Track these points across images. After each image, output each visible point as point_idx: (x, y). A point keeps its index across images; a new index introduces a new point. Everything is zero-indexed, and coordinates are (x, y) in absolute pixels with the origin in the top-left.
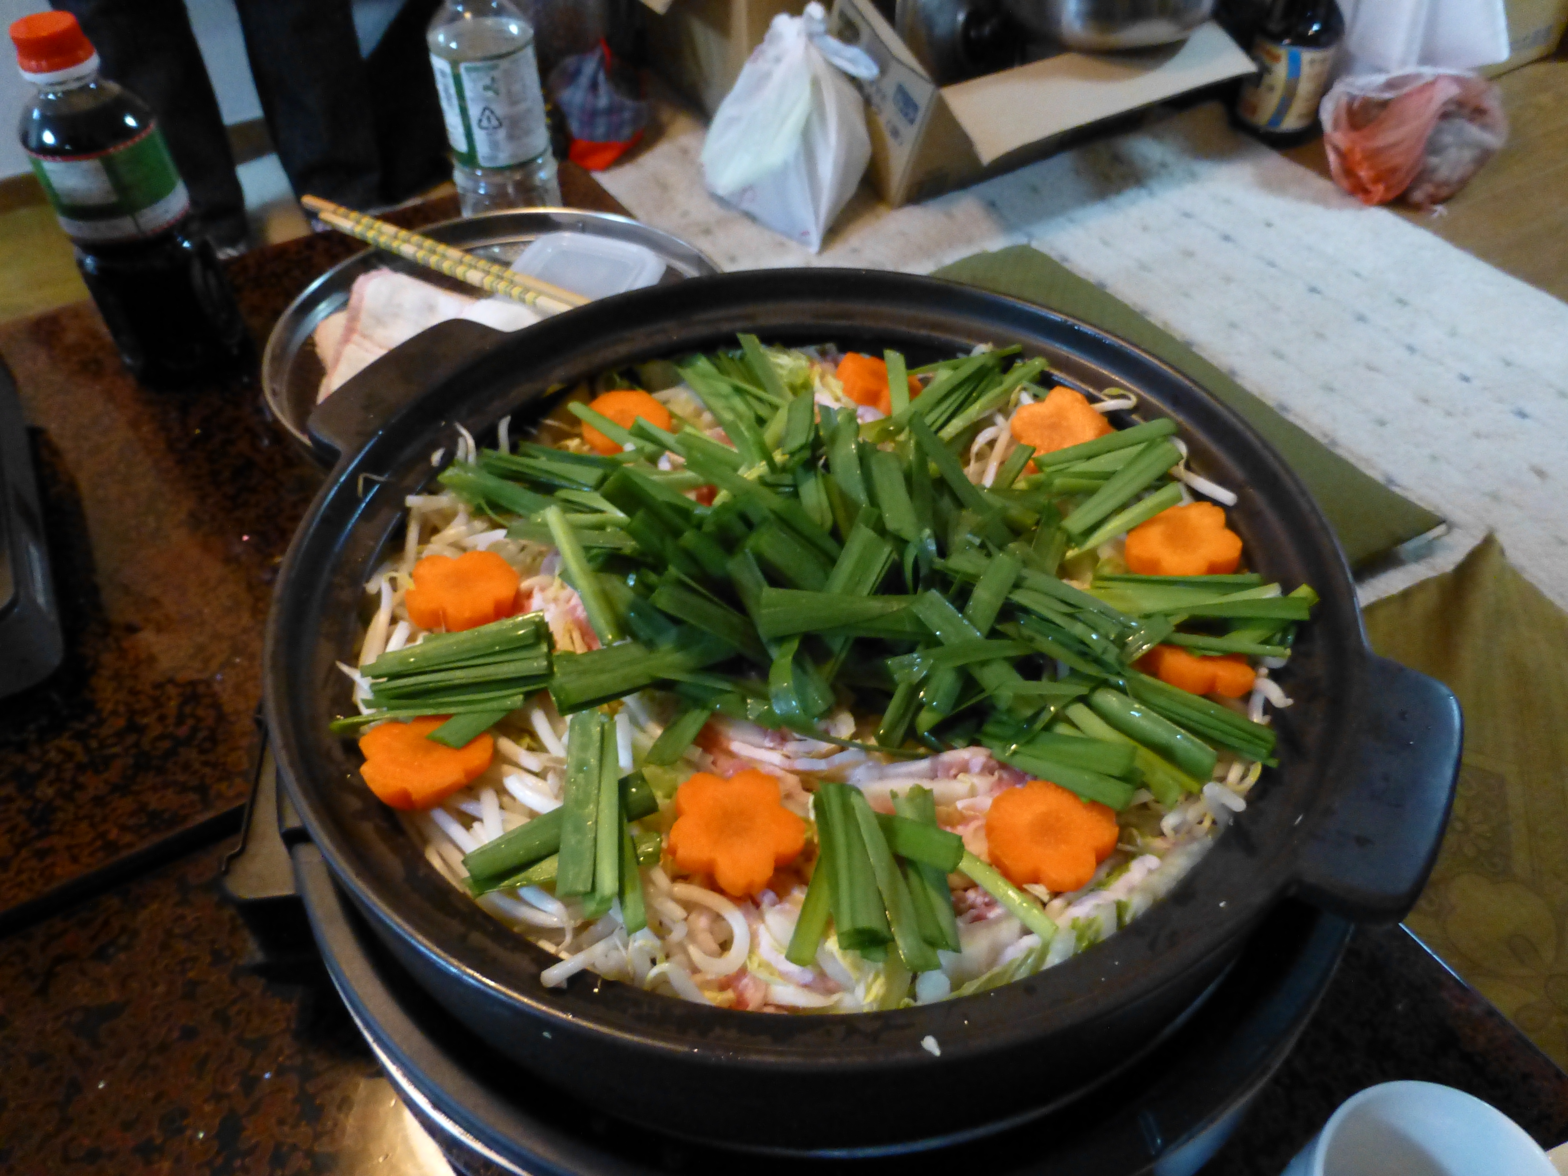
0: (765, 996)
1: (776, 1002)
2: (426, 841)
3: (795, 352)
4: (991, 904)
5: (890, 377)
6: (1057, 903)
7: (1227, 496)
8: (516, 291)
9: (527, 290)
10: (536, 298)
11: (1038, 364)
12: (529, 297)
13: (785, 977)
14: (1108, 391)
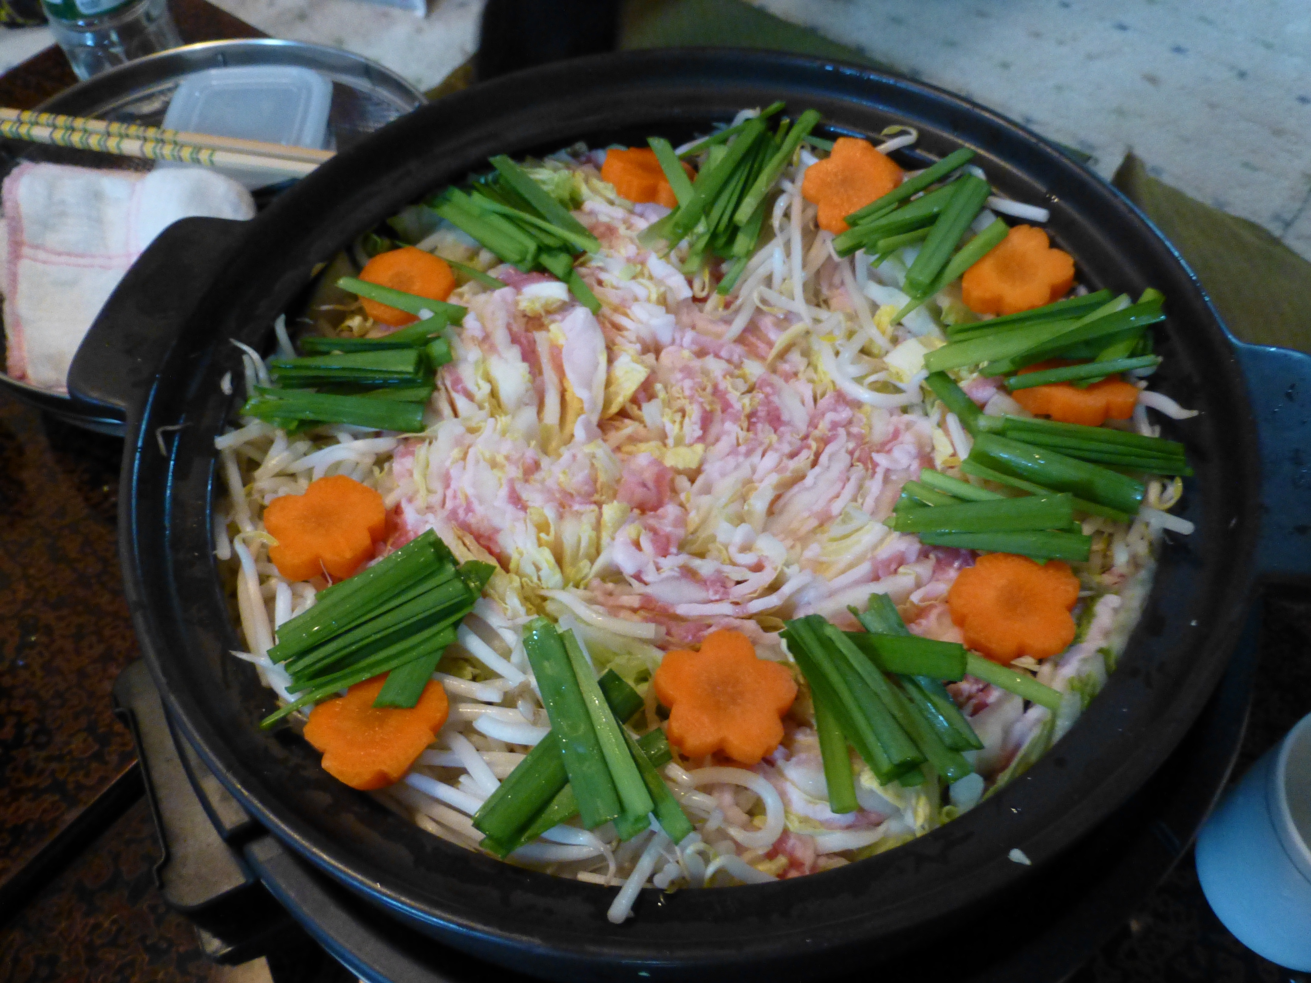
0: (815, 850)
1: (827, 852)
2: (411, 810)
3: (550, 162)
4: (986, 688)
5: (664, 166)
6: (1046, 669)
7: (1038, 213)
8: (186, 153)
9: (198, 149)
10: (211, 155)
11: (810, 118)
12: (204, 156)
13: (827, 825)
14: (886, 131)
